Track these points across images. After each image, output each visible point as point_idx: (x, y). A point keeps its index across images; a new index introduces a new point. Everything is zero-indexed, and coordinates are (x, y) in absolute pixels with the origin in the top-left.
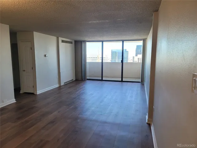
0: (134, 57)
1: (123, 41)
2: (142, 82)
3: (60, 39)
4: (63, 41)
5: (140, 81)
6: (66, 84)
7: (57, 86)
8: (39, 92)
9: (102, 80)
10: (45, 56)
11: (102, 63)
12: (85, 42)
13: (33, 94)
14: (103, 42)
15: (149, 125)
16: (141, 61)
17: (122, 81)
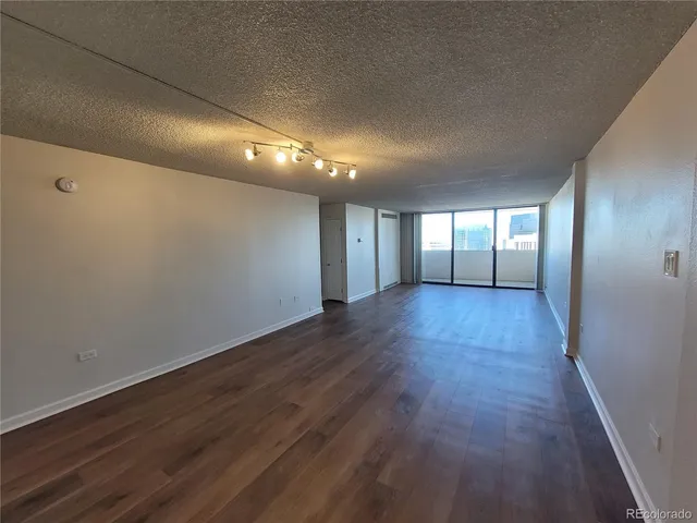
0: (505, 241)
1: (495, 210)
2: (540, 289)
3: (380, 212)
4: (384, 216)
5: (535, 286)
6: (388, 289)
7: (374, 291)
8: (350, 300)
9: (452, 284)
10: (359, 240)
11: (453, 251)
12: (419, 214)
13: (341, 302)
14: (453, 212)
15: (571, 358)
16: (535, 247)
17: (494, 286)
